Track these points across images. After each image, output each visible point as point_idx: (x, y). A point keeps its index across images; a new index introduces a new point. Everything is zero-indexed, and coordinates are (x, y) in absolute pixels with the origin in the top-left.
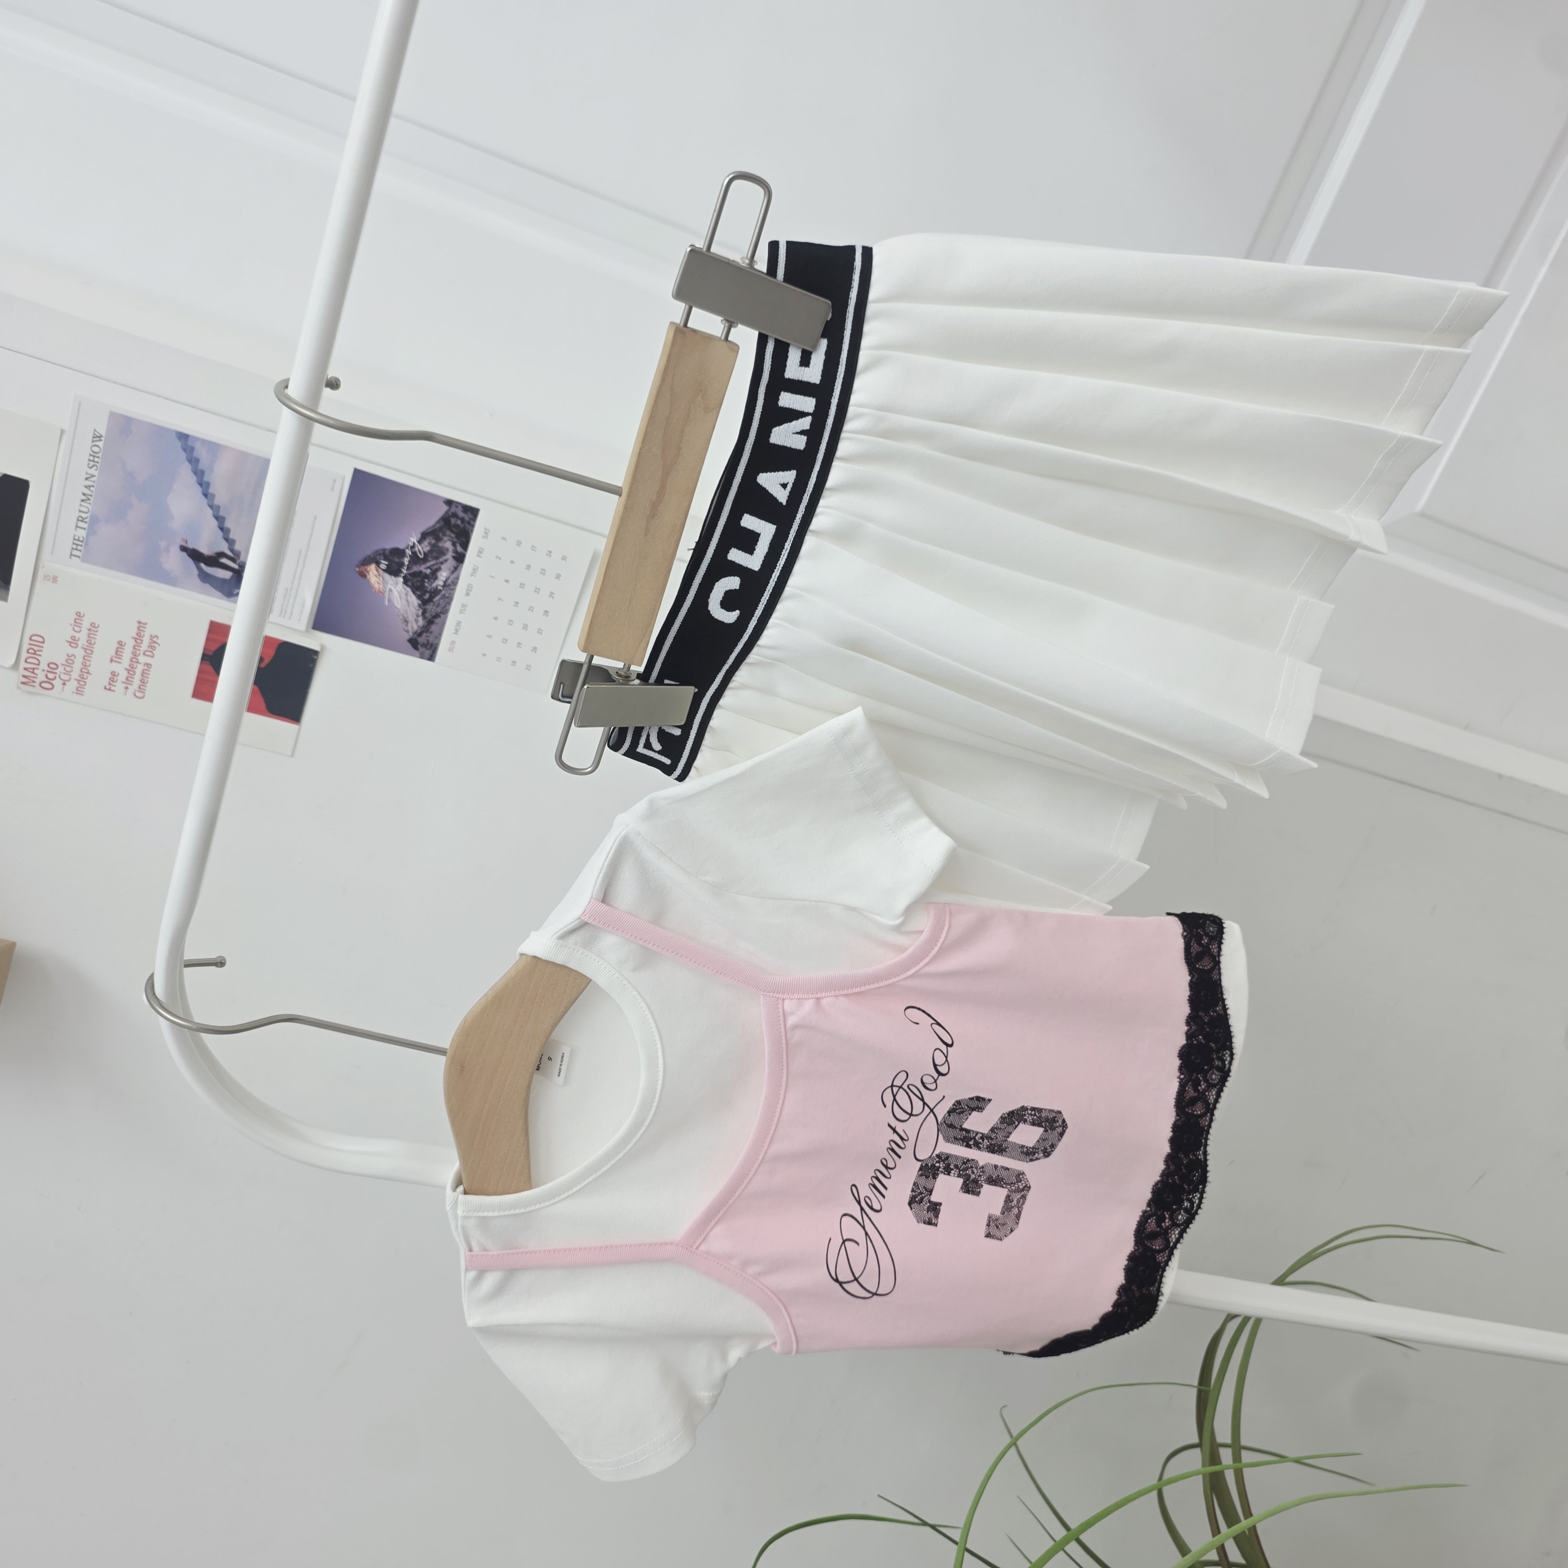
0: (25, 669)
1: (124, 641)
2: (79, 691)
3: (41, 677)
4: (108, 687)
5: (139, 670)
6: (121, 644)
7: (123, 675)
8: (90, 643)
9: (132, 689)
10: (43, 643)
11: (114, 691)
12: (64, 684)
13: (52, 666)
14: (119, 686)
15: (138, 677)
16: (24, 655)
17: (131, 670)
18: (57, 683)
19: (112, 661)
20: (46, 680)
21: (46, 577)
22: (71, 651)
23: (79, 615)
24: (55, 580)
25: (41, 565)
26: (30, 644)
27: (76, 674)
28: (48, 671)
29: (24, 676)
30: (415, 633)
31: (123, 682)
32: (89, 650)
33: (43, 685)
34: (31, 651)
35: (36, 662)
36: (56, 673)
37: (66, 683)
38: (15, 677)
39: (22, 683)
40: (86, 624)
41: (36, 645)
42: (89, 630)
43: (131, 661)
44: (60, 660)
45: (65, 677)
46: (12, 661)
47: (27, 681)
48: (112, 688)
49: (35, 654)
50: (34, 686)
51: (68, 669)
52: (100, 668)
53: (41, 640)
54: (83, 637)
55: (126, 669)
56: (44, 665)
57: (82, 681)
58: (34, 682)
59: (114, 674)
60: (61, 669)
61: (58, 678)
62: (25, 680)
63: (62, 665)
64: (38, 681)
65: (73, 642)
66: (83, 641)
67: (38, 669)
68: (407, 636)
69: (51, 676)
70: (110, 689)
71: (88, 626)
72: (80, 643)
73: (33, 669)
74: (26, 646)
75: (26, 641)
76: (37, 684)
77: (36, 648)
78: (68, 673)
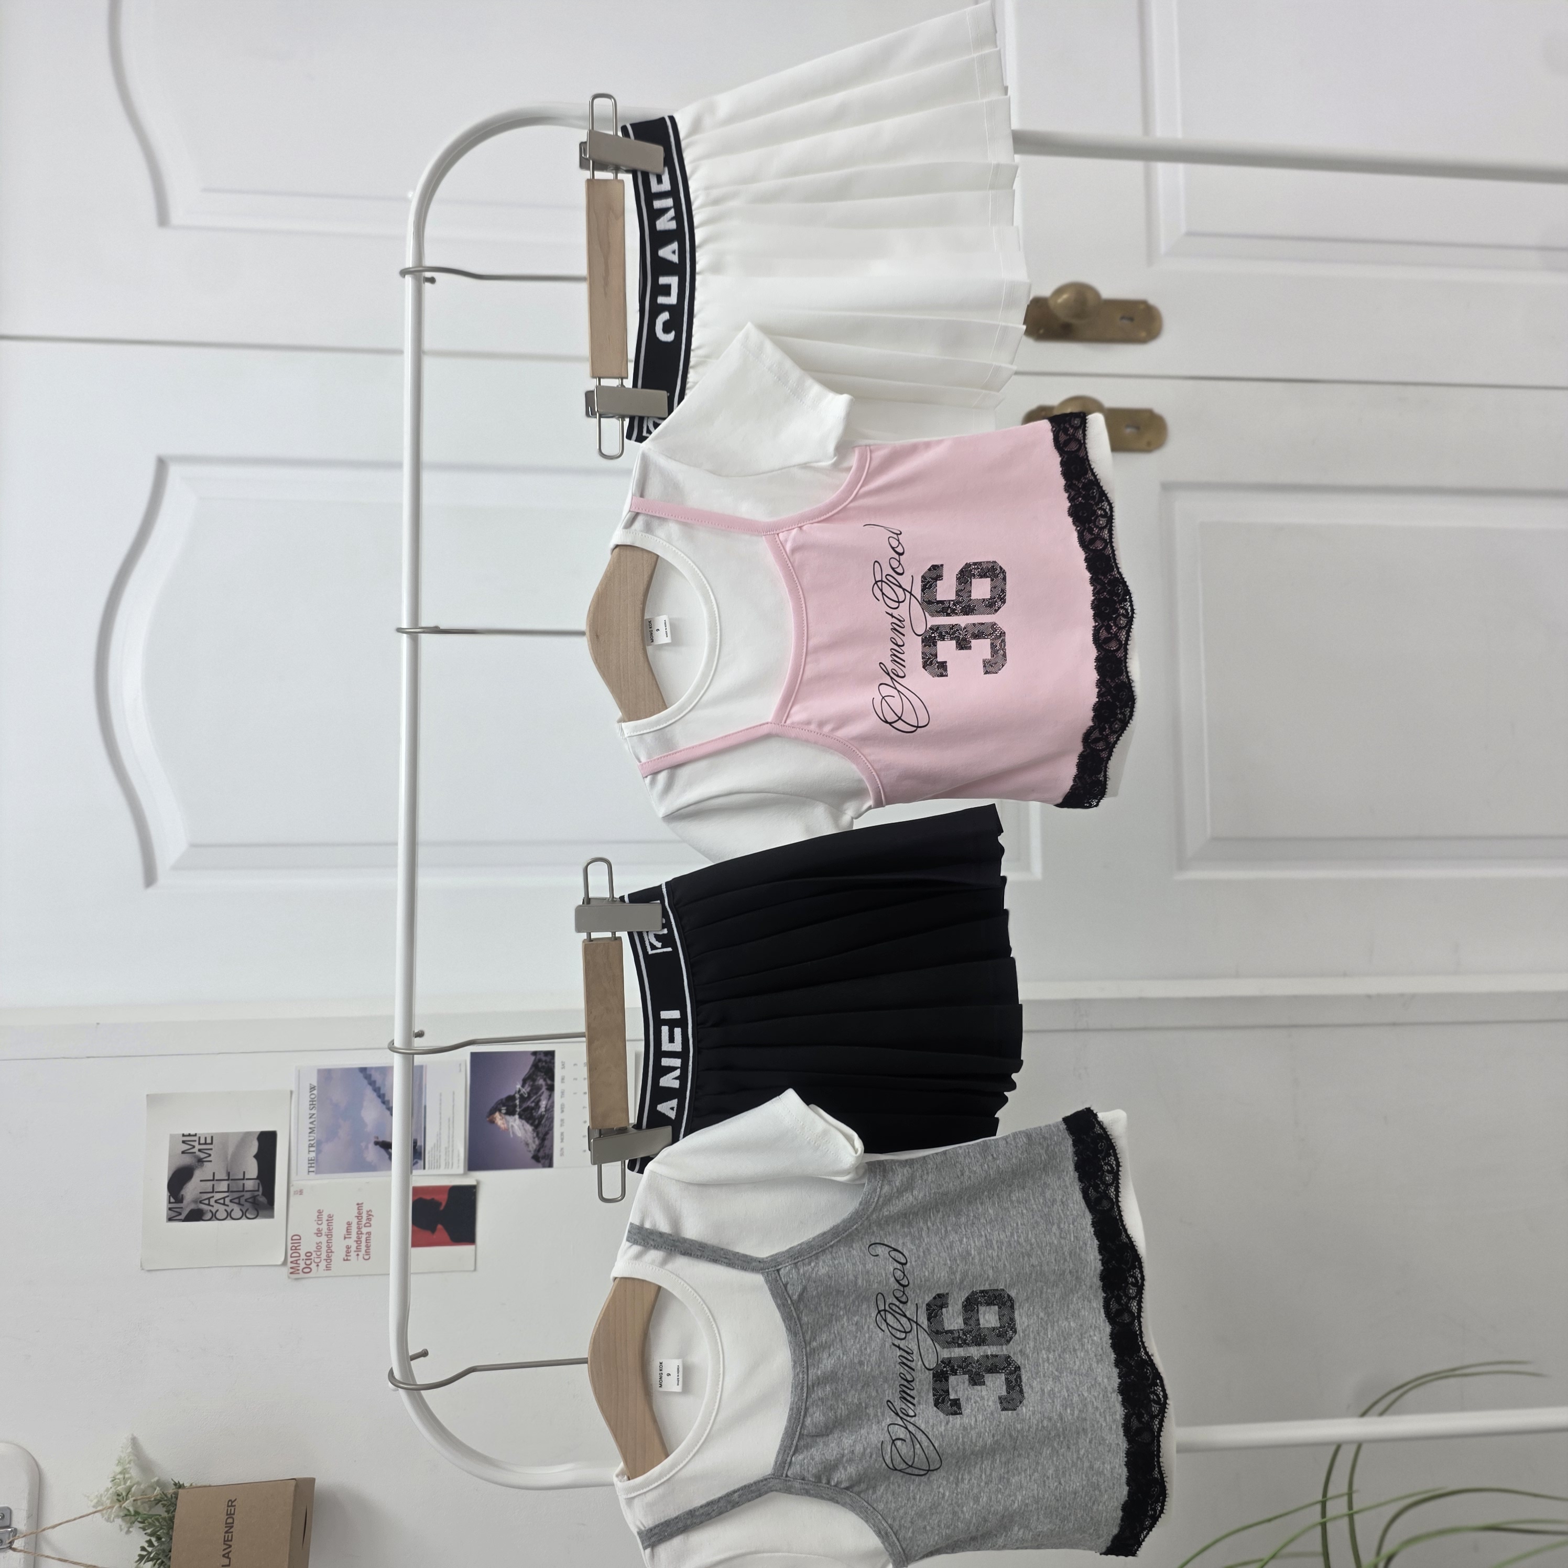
0: (292, 1262)
1: (350, 1221)
2: (328, 1268)
3: (302, 1265)
4: (346, 1258)
5: (363, 1239)
6: (349, 1224)
7: (354, 1246)
8: (329, 1230)
9: (361, 1254)
10: (300, 1239)
11: (349, 1260)
12: (318, 1266)
13: (308, 1254)
14: (353, 1254)
15: (363, 1244)
16: (290, 1252)
17: (358, 1241)
18: (313, 1266)
19: (345, 1238)
20: (306, 1266)
21: (295, 1193)
22: (318, 1240)
23: (320, 1212)
24: (301, 1192)
25: (291, 1185)
26: (292, 1243)
27: (324, 1256)
28: (306, 1259)
29: (292, 1268)
30: (535, 1151)
31: (355, 1251)
32: (329, 1235)
33: (305, 1270)
34: (294, 1248)
35: (297, 1255)
36: (311, 1259)
37: (319, 1264)
38: (285, 1270)
39: (291, 1273)
40: (325, 1217)
41: (296, 1241)
42: (328, 1220)
43: (358, 1234)
44: (312, 1248)
45: (317, 1260)
46: (282, 1259)
47: (294, 1271)
48: (349, 1258)
49: (296, 1249)
50: (299, 1273)
51: (319, 1253)
52: (339, 1246)
53: (298, 1238)
54: (324, 1227)
55: (355, 1241)
56: (303, 1257)
57: (329, 1259)
58: (298, 1270)
59: (348, 1247)
60: (314, 1255)
61: (313, 1263)
62: (292, 1270)
63: (315, 1251)
64: (301, 1268)
65: (319, 1233)
66: (325, 1231)
67: (299, 1259)
68: (531, 1155)
69: (308, 1262)
70: (347, 1260)
71: (327, 1218)
72: (324, 1234)
73: (297, 1260)
74: (290, 1246)
75: (290, 1241)
76: (300, 1271)
77: (296, 1245)
78: (319, 1256)
